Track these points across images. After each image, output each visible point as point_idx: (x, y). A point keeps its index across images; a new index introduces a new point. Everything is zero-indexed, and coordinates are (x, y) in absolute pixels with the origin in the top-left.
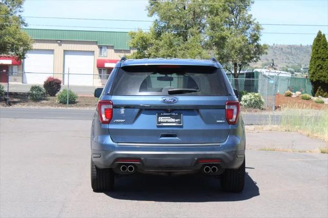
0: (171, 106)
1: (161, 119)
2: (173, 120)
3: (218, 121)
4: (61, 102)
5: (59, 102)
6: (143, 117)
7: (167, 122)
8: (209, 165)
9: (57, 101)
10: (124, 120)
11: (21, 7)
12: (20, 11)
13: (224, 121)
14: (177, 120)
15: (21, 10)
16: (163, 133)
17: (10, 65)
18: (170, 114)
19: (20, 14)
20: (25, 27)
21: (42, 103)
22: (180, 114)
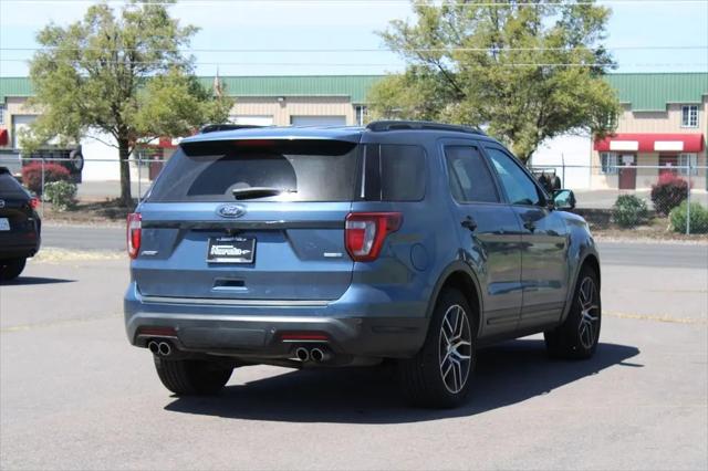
0: (231, 224)
1: (216, 250)
2: (238, 252)
3: (326, 255)
4: (677, 230)
5: (673, 228)
6: (186, 244)
7: (226, 256)
8: (304, 345)
9: (670, 227)
10: (154, 252)
11: (600, 28)
12: (601, 38)
13: (340, 255)
14: (244, 252)
15: (603, 34)
16: (218, 278)
17: (680, 152)
18: (232, 239)
19: (602, 42)
20: (612, 71)
21: (635, 232)
22: (250, 239)
